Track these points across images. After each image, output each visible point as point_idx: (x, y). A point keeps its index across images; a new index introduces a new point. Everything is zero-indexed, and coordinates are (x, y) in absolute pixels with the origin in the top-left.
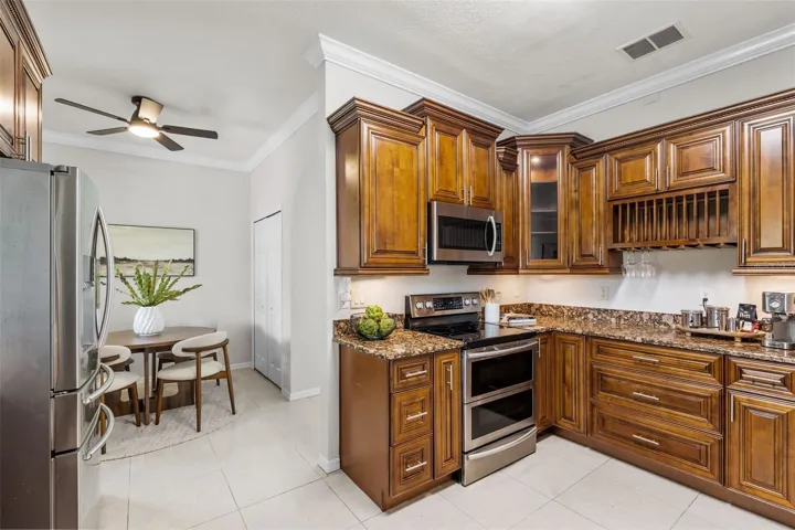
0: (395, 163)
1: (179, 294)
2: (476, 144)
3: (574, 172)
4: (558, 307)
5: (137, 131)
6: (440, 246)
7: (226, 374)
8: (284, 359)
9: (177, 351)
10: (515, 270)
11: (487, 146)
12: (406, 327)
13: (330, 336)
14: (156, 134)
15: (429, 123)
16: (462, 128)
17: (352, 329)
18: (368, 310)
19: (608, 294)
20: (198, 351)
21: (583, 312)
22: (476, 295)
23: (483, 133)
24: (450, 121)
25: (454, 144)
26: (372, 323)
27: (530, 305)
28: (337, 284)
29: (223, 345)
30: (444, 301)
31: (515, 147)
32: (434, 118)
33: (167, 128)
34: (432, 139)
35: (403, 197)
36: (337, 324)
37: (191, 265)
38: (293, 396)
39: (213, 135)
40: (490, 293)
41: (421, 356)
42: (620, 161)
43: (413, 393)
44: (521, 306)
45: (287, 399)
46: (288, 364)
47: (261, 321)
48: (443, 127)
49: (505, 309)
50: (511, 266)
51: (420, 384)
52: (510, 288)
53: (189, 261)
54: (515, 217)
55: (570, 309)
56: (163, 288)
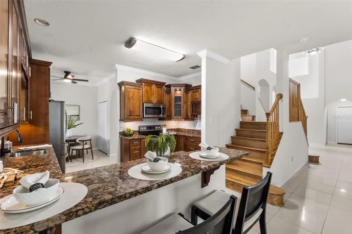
0: (134, 95)
1: (76, 126)
2: (158, 88)
3: (185, 94)
4: (185, 129)
5: (66, 81)
6: (146, 114)
7: (91, 148)
8: (108, 145)
9: (77, 141)
10: (170, 119)
11: (161, 88)
12: (139, 134)
13: (118, 135)
14: (71, 81)
15: (144, 84)
16: (153, 84)
17: (123, 134)
18: (127, 129)
19: (195, 126)
20: (83, 141)
21: (189, 130)
22: (160, 126)
23: (160, 85)
24: (149, 83)
25: (151, 88)
26: (128, 132)
27: (179, 129)
28: (120, 123)
29: (90, 140)
30: (149, 127)
31: (171, 87)
32: (144, 82)
33: (74, 79)
34: (145, 87)
35: (136, 102)
36: (120, 133)
37: (78, 117)
38: (111, 155)
39: (87, 81)
40: (165, 125)
41: (137, 139)
42: (193, 92)
43: (135, 147)
44: (176, 129)
45: (109, 156)
46: (109, 146)
47: (101, 134)
48: (147, 84)
49: (168, 130)
50: (169, 118)
51: (137, 145)
52: (173, 124)
53: (78, 115)
54: (170, 106)
55: (187, 130)
56: (71, 124)
